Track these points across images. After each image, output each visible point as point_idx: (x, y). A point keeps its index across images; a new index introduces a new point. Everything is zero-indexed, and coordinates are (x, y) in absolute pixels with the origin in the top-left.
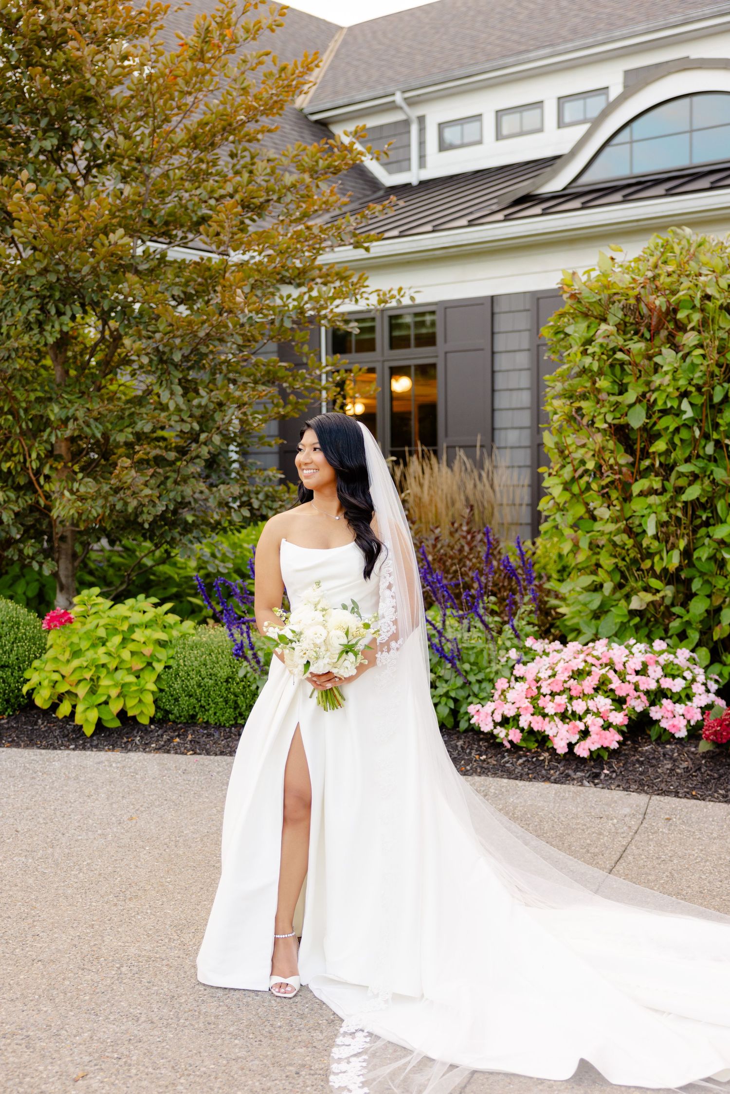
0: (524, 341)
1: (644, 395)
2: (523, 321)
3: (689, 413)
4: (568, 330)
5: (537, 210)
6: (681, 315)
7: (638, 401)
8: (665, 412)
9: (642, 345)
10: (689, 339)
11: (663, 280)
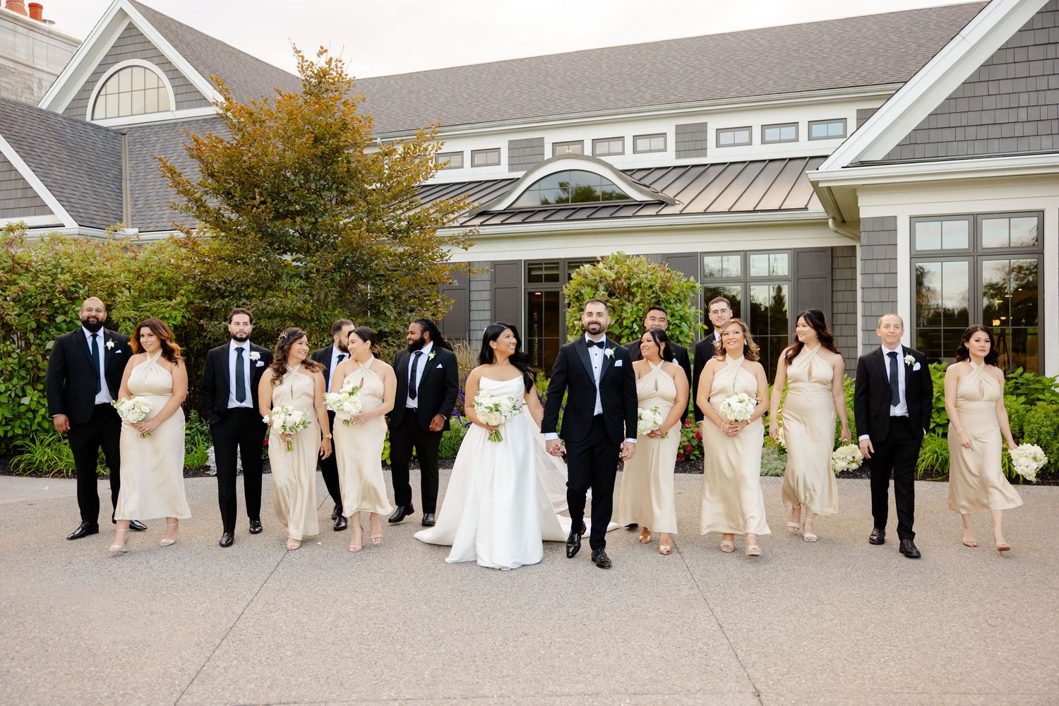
0: (487, 286)
1: (618, 320)
2: (487, 276)
3: (637, 329)
4: (583, 291)
5: (497, 220)
6: (634, 290)
7: (616, 322)
8: (627, 327)
9: (617, 300)
10: (637, 300)
11: (624, 275)
